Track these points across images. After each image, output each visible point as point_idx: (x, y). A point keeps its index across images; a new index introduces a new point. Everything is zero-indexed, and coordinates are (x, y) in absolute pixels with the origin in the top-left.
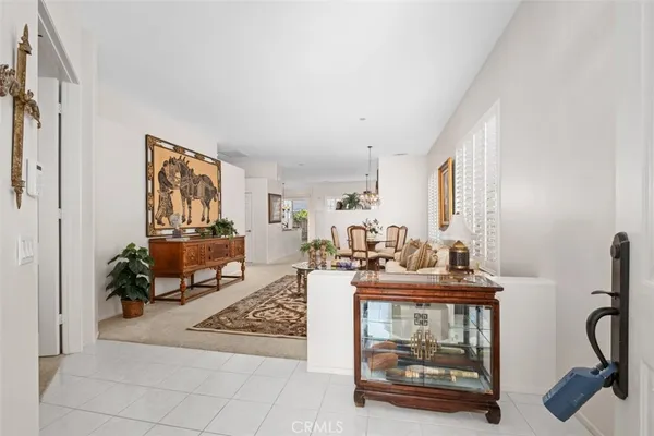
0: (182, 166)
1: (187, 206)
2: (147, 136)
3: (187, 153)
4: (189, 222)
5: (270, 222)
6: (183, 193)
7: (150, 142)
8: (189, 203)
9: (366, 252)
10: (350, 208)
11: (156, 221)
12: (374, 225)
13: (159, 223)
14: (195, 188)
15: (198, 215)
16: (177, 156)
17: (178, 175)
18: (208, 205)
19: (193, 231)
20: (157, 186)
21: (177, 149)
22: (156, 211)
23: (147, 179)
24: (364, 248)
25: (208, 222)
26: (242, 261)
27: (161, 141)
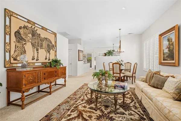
0: (33, 31)
1: (36, 52)
2: (5, 9)
3: (36, 25)
4: (37, 60)
5: (79, 61)
6: (33, 45)
7: (8, 13)
8: (37, 50)
9: (120, 74)
10: (109, 55)
11: (12, 59)
12: (121, 62)
13: (15, 59)
14: (41, 43)
15: (43, 56)
16: (30, 26)
17: (30, 35)
18: (49, 52)
19: (40, 64)
20: (13, 39)
21: (29, 21)
22: (12, 53)
23: (5, 34)
24: (118, 72)
25: (49, 60)
26: (65, 78)
27: (17, 15)
